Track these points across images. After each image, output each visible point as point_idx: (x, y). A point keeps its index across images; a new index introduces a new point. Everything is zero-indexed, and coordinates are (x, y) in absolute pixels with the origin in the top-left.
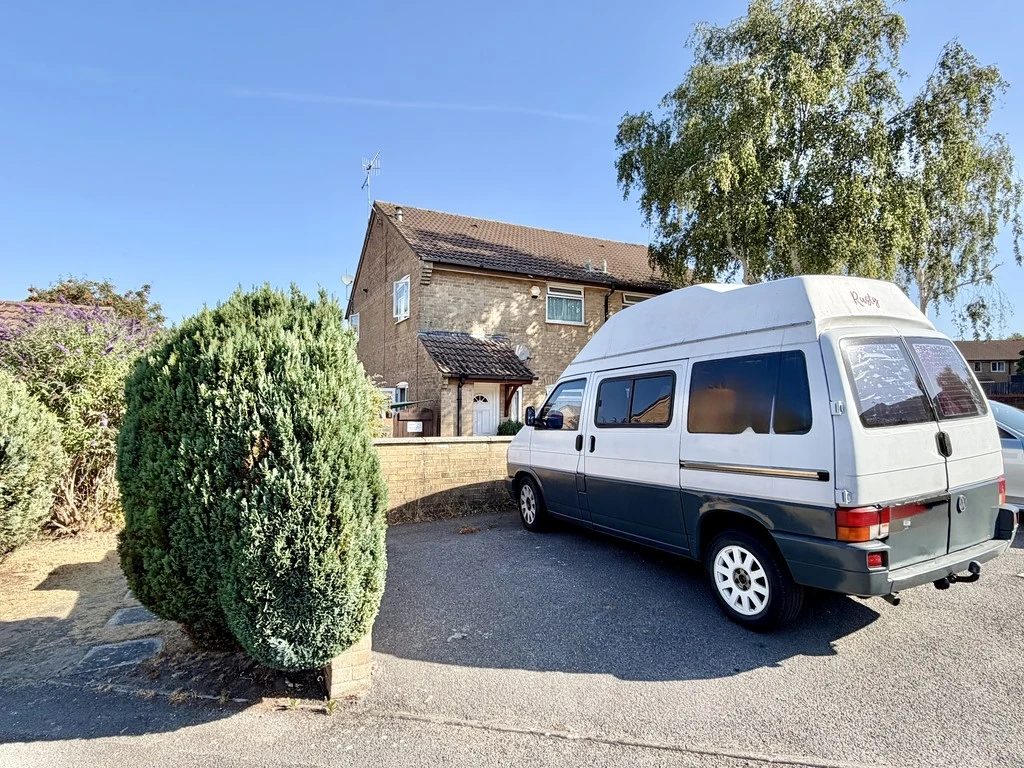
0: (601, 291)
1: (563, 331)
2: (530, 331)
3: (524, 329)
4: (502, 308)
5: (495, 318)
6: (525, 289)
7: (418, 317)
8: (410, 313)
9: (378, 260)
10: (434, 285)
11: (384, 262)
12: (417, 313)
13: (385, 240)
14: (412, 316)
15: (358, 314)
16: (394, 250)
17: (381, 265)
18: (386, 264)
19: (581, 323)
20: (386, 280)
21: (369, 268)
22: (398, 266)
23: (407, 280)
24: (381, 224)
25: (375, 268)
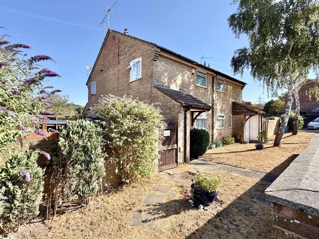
0: (211, 75)
1: (201, 89)
2: (191, 88)
3: (189, 87)
4: (182, 77)
5: (179, 82)
6: (190, 69)
7: (151, 77)
8: (142, 76)
9: (112, 55)
10: (158, 61)
11: (116, 55)
12: (150, 75)
13: (117, 45)
14: (144, 77)
15: (95, 82)
16: (125, 48)
17: (114, 57)
18: (119, 56)
19: (206, 87)
20: (119, 63)
21: (103, 60)
22: (130, 55)
23: (139, 60)
24: (114, 38)
25: (109, 60)
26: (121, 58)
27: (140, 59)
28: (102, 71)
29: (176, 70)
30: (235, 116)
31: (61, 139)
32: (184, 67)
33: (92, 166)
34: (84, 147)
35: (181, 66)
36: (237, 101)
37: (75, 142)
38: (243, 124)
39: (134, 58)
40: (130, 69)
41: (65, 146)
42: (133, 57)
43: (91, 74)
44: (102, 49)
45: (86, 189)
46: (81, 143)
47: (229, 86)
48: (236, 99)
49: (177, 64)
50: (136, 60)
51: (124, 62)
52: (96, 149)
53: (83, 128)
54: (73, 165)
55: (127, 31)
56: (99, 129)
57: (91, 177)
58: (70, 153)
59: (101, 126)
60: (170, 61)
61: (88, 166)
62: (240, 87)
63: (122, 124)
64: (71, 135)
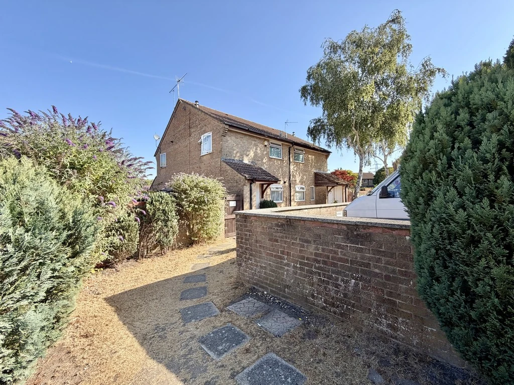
0: (287, 145)
1: (275, 162)
2: (264, 161)
3: (262, 160)
4: (254, 150)
5: (252, 154)
6: (262, 142)
7: (221, 151)
8: (213, 151)
9: (182, 127)
10: (227, 137)
11: (187, 127)
12: (219, 150)
13: (188, 117)
14: (214, 151)
15: (165, 153)
16: (196, 121)
17: (185, 129)
18: (190, 128)
19: (281, 159)
20: (190, 136)
21: (174, 131)
22: (201, 128)
23: (209, 135)
24: (185, 109)
25: (180, 131)
26: (192, 130)
27: (211, 134)
28: (172, 142)
29: (246, 143)
30: (318, 188)
31: (147, 205)
32: (256, 139)
33: (169, 223)
34: (164, 210)
35: (252, 139)
36: (322, 172)
37: (158, 207)
38: (325, 196)
39: (205, 132)
40: (201, 143)
41: (151, 209)
42: (203, 131)
43: (160, 144)
44: (171, 119)
45: (165, 240)
46: (161, 207)
47: (310, 156)
48: (320, 169)
49: (247, 137)
50: (206, 135)
51: (195, 135)
52: (171, 212)
53: (162, 198)
54: (156, 222)
55: (198, 103)
56: (174, 199)
57: (168, 231)
58: (154, 214)
59: (175, 196)
60: (239, 136)
61: (166, 223)
62: (325, 156)
63: (190, 195)
64: (154, 202)
